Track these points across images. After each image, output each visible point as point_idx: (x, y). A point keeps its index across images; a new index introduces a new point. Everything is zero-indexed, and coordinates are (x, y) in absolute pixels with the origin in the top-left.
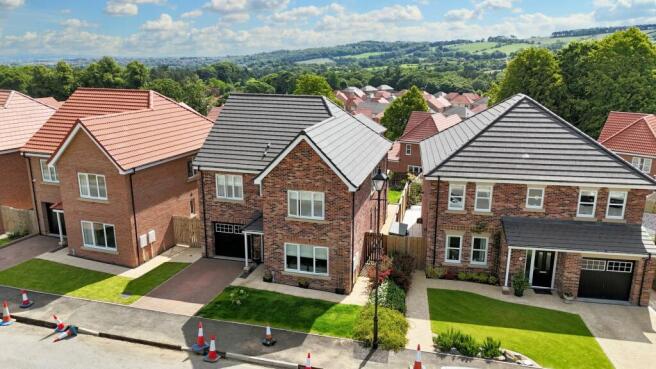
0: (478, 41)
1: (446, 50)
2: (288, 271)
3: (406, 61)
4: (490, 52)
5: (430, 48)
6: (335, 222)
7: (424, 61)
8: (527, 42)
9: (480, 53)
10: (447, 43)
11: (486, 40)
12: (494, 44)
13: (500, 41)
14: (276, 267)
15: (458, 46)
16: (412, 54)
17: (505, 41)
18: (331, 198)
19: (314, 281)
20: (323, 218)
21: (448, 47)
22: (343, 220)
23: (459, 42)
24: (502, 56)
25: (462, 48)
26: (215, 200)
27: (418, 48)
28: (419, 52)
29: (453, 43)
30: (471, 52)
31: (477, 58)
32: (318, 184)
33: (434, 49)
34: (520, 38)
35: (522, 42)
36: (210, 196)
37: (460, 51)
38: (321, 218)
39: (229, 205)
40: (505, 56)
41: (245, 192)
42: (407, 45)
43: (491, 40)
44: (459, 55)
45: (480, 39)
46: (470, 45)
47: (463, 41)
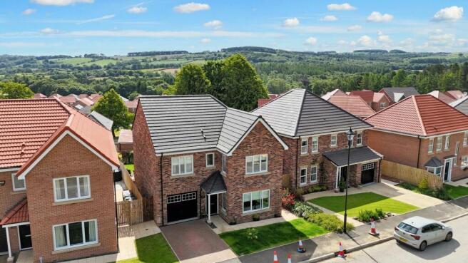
0: (77, 57)
1: (52, 63)
2: (245, 213)
3: (19, 71)
4: (89, 65)
5: (37, 61)
6: (274, 172)
7: (37, 71)
8: (113, 59)
9: (81, 66)
10: (50, 57)
11: (83, 56)
12: (90, 59)
13: (93, 57)
14: (237, 212)
15: (61, 60)
16: (22, 65)
17: (97, 57)
18: (272, 157)
19: (261, 214)
20: (266, 171)
21: (53, 60)
22: (279, 169)
23: (61, 57)
24: (98, 67)
25: (66, 62)
26: (171, 178)
27: (26, 61)
28: (27, 63)
29: (56, 57)
30: (74, 65)
31: (80, 69)
32: (265, 149)
33: (41, 62)
34: (107, 55)
35: (109, 58)
36: (167, 175)
37: (65, 64)
38: (265, 171)
39: (182, 180)
40: (100, 68)
41: (195, 167)
42: (15, 58)
43: (86, 56)
44: (63, 67)
45: (78, 55)
46: (70, 59)
47: (65, 57)
